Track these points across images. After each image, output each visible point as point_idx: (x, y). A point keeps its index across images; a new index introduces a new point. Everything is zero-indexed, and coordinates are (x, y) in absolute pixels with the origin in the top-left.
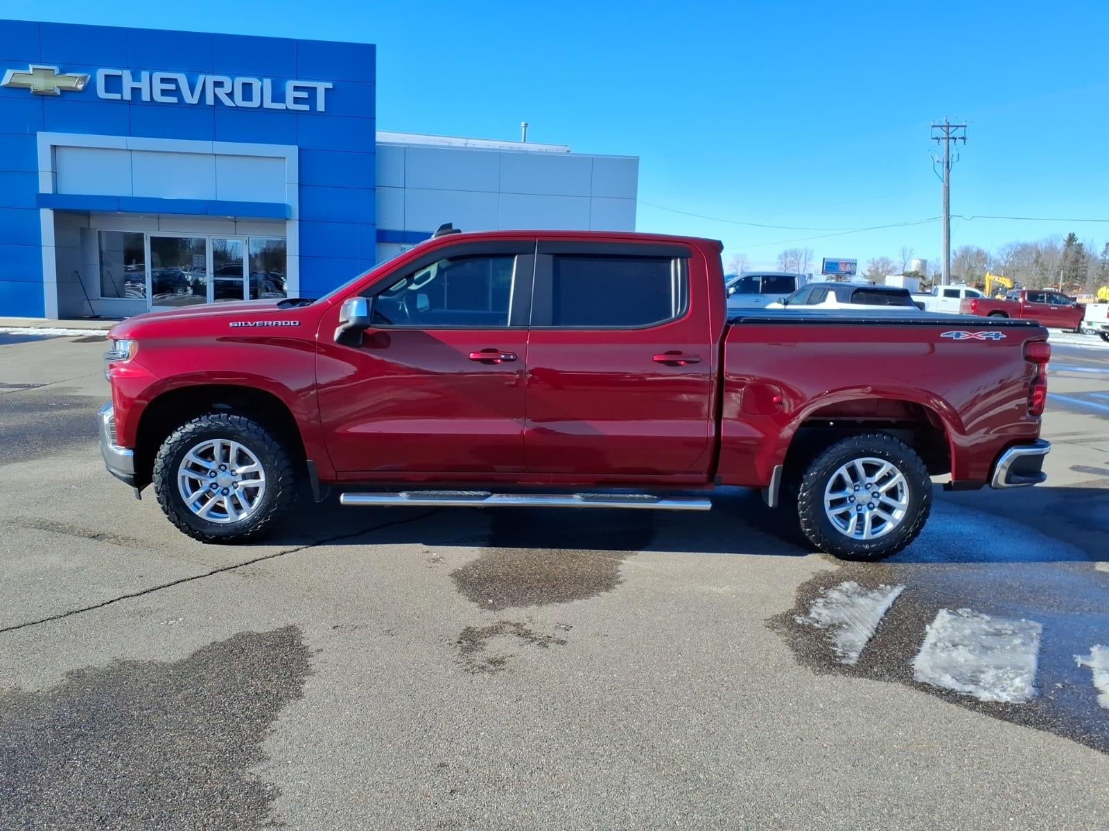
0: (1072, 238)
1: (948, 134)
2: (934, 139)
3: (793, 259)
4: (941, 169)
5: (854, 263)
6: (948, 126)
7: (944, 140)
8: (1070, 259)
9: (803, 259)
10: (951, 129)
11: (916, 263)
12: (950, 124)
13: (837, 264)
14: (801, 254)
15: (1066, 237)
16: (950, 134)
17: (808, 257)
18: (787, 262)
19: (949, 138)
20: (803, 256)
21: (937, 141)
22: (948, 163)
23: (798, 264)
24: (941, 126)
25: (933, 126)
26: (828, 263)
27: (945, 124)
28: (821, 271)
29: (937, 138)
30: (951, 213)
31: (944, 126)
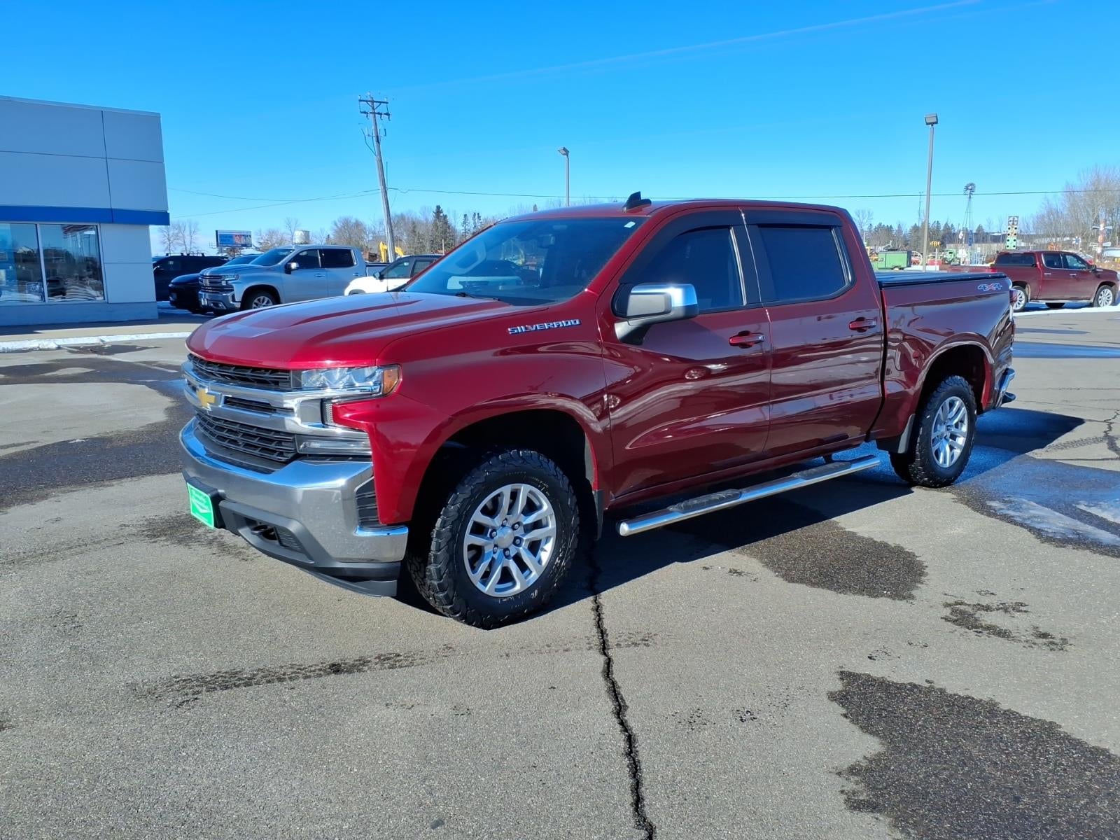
0: (438, 209)
1: (373, 108)
2: (362, 112)
3: (176, 231)
4: (372, 142)
5: (247, 236)
6: (373, 102)
7: (371, 115)
8: (440, 230)
9: (187, 233)
10: (376, 105)
11: (300, 234)
12: (374, 100)
13: (231, 236)
14: (185, 227)
15: (435, 209)
16: (374, 108)
17: (193, 230)
18: (170, 236)
19: (374, 113)
20: (187, 229)
21: (365, 115)
22: (377, 137)
23: (184, 237)
24: (367, 101)
25: (360, 101)
26: (221, 236)
27: (370, 99)
28: (216, 244)
29: (365, 113)
30: (388, 186)
31: (369, 101)
